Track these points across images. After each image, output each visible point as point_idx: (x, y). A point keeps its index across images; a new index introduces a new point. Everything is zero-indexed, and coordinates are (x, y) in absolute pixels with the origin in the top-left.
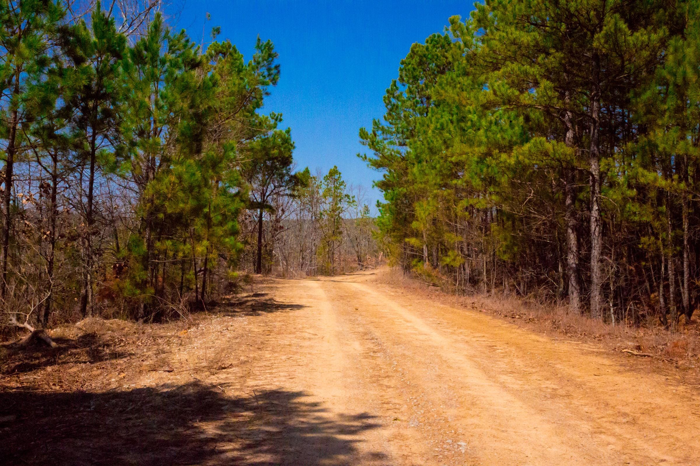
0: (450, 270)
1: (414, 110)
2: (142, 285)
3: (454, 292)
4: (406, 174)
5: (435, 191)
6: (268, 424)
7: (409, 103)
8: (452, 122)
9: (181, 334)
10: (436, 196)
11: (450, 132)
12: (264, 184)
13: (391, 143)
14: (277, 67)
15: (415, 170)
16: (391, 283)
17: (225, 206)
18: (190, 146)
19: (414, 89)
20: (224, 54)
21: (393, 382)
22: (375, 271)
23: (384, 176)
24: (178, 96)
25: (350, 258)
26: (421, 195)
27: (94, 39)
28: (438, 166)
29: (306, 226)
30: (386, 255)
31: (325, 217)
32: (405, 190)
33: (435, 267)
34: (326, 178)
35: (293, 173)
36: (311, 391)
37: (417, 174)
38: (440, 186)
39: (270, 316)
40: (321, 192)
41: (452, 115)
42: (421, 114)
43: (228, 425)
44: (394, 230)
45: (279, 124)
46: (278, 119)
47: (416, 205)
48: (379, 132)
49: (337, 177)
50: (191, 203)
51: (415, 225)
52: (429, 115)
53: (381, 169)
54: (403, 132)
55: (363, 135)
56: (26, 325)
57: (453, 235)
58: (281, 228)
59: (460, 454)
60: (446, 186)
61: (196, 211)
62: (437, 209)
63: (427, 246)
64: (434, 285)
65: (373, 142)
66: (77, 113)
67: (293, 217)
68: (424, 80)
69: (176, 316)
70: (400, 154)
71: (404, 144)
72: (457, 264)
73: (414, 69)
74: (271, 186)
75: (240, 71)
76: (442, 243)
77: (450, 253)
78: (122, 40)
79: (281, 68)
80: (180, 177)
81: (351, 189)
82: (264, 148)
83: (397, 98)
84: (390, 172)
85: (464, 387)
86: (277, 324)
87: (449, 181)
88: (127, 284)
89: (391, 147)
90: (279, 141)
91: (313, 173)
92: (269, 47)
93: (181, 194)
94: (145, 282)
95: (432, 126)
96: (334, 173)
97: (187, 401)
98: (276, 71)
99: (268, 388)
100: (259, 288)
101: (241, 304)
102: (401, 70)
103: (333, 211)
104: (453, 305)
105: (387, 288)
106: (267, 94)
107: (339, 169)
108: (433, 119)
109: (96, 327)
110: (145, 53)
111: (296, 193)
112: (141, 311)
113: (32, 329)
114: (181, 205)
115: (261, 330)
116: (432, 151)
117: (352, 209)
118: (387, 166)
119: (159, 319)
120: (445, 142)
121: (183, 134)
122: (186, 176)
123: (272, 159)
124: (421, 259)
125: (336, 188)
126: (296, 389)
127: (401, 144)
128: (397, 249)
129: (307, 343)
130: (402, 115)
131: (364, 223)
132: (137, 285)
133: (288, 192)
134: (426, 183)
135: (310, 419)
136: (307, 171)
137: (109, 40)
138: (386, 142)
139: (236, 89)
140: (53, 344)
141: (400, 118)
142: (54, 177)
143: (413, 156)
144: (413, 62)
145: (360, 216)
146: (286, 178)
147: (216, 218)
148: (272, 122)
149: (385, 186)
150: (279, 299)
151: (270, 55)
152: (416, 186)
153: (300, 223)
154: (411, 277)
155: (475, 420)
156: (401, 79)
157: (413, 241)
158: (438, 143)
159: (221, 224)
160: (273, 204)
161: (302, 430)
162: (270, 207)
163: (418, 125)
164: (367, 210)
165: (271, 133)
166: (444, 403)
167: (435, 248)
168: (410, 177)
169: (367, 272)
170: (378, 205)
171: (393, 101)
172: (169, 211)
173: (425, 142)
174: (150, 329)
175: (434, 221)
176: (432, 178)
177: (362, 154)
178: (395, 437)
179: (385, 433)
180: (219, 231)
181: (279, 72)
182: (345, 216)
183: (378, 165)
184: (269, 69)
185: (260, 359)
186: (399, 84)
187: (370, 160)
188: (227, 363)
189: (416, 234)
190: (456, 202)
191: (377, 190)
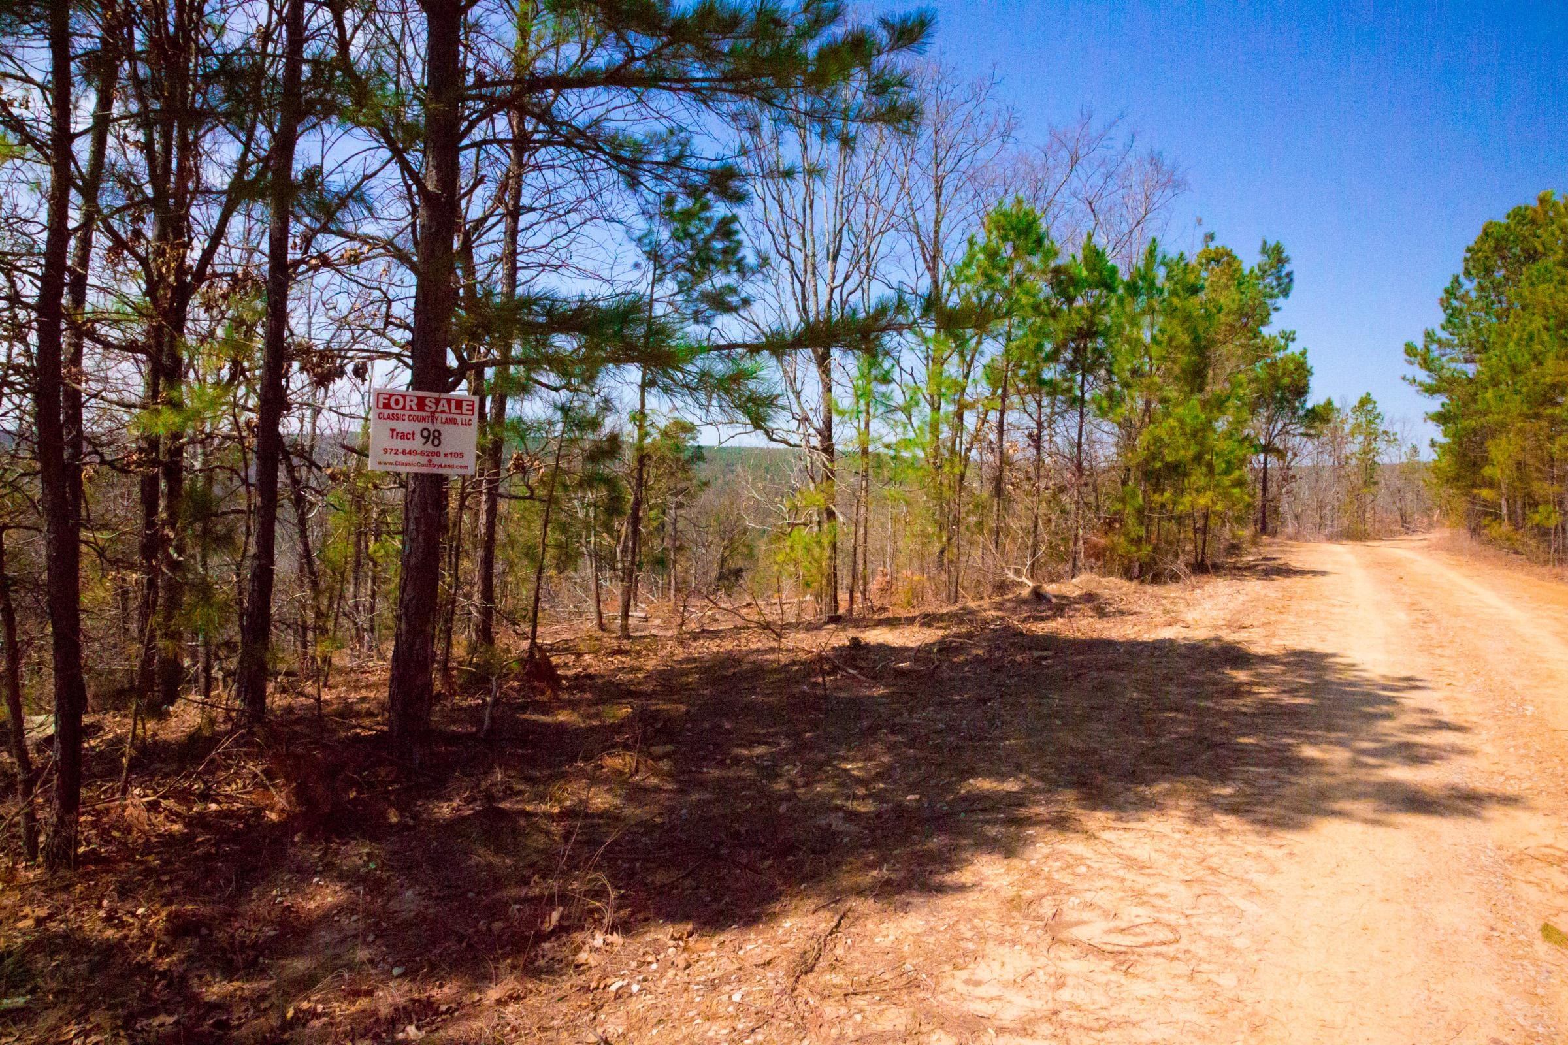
0: (1543, 532)
1: (1487, 313)
2: (1137, 542)
3: (1546, 562)
4: (1475, 401)
5: (1519, 425)
6: (1301, 676)
7: (1479, 304)
8: (1546, 328)
9: (1187, 595)
10: (1521, 431)
11: (1542, 343)
12: (1270, 420)
13: (1453, 360)
14: (1289, 274)
15: (1489, 395)
16: (1451, 548)
17: (1231, 452)
18: (1191, 383)
19: (1487, 284)
20: (1218, 261)
21: (1447, 652)
22: (1427, 536)
23: (1443, 405)
24: (1179, 329)
25: (1388, 518)
26: (1499, 429)
27: (1085, 273)
28: (1524, 390)
29: (1325, 474)
30: (1445, 514)
31: (1354, 462)
32: (1473, 424)
33: (1517, 527)
34: (1355, 409)
35: (1309, 405)
36: (1348, 653)
37: (1492, 402)
38: (1526, 417)
39: (1287, 582)
40: (1347, 428)
41: (1548, 319)
42: (1499, 318)
43: (1259, 675)
44: (1457, 478)
45: (1291, 344)
46: (1289, 338)
47: (1490, 444)
48: (1434, 347)
49: (1370, 407)
50: (1194, 449)
51: (1487, 471)
52: (1511, 320)
53: (1437, 396)
54: (1470, 345)
55: (1410, 350)
56: (1024, 579)
57: (1546, 485)
58: (1293, 477)
59: (1525, 716)
60: (1537, 416)
61: (1198, 458)
62: (1523, 449)
63: (1507, 500)
64: (1516, 552)
65: (1425, 361)
66: (1068, 355)
67: (1307, 462)
68: (1503, 272)
69: (1175, 578)
70: (1466, 374)
71: (1472, 361)
72: (1552, 523)
73: (1487, 258)
74: (1279, 425)
75: (1240, 284)
76: (1529, 495)
77: (1541, 508)
78: (1113, 271)
79: (1295, 276)
80: (1182, 422)
81: (1392, 423)
82: (1273, 377)
83: (1462, 299)
84: (1451, 399)
85: (1541, 660)
86: (1299, 591)
87: (1541, 410)
88: (1121, 541)
89: (1453, 365)
90: (1292, 366)
91: (1337, 404)
92: (1278, 250)
93: (1182, 440)
94: (1140, 539)
95: (1515, 336)
96: (1365, 402)
97: (1213, 653)
98: (1286, 280)
99: (1298, 648)
100: (1266, 551)
101: (1250, 568)
102: (1466, 260)
103: (1366, 453)
104: (1542, 577)
105: (1444, 556)
106: (1276, 309)
107: (1374, 397)
108: (1517, 326)
109: (1093, 585)
110: (1140, 283)
111: (1312, 432)
112: (1136, 571)
113: (1031, 584)
114: (1182, 452)
115: (1279, 595)
116: (1515, 370)
117: (1393, 450)
118: (1446, 391)
119: (1157, 579)
120: (1535, 357)
121: (1183, 371)
122: (1188, 420)
123: (1284, 389)
124: (1498, 516)
125: (1370, 422)
126: (1329, 651)
127: (1467, 361)
128: (1461, 504)
129: (1336, 610)
130: (1469, 322)
131: (1410, 470)
132: (1132, 542)
133: (1302, 430)
134: (1507, 412)
135: (1349, 676)
136: (1329, 402)
137: (1101, 273)
138: (1444, 359)
139: (1234, 307)
140: (1054, 600)
141: (1465, 326)
142: (1040, 424)
143: (1485, 377)
144: (1486, 247)
145: (1404, 460)
146: (1301, 413)
147: (1220, 466)
148: (1282, 342)
149: (1441, 418)
150: (1295, 564)
151: (1280, 260)
152: (1490, 418)
153: (1317, 471)
154: (1482, 543)
155: (1550, 691)
156: (1467, 273)
157: (1485, 493)
158: (1523, 359)
159: (1226, 472)
160: (1281, 447)
161: (1340, 684)
162: (1278, 451)
163: (1493, 335)
164: (1415, 450)
165: (1280, 355)
166: (1514, 674)
167: (1519, 502)
168: (1480, 406)
169: (1414, 537)
170: (1433, 444)
171: (1455, 303)
172: (1169, 459)
173: (1504, 359)
174: (1150, 589)
175: (1520, 466)
176: (1516, 405)
177: (1409, 376)
178: (1447, 699)
179: (1437, 695)
180: (1226, 481)
181: (1291, 280)
182: (1383, 460)
183: (1431, 391)
184: (1279, 278)
185: (1283, 622)
186: (1462, 279)
187: (1421, 385)
188: (1247, 623)
189: (1491, 484)
190: (1551, 439)
191: (1431, 425)
